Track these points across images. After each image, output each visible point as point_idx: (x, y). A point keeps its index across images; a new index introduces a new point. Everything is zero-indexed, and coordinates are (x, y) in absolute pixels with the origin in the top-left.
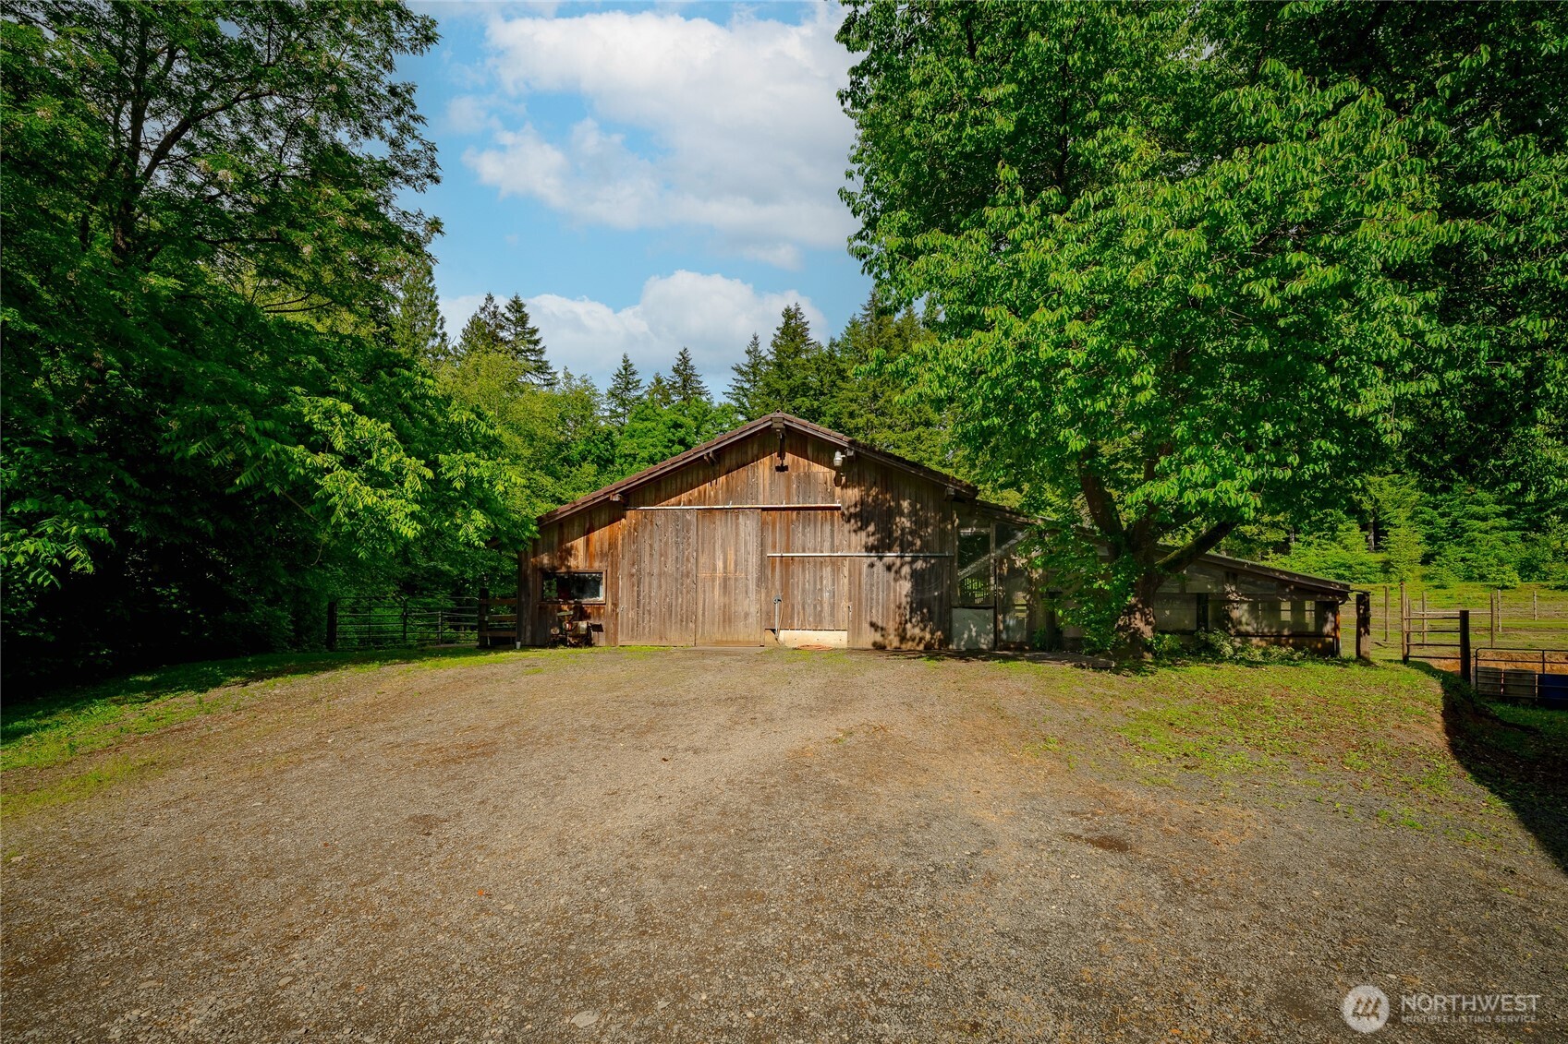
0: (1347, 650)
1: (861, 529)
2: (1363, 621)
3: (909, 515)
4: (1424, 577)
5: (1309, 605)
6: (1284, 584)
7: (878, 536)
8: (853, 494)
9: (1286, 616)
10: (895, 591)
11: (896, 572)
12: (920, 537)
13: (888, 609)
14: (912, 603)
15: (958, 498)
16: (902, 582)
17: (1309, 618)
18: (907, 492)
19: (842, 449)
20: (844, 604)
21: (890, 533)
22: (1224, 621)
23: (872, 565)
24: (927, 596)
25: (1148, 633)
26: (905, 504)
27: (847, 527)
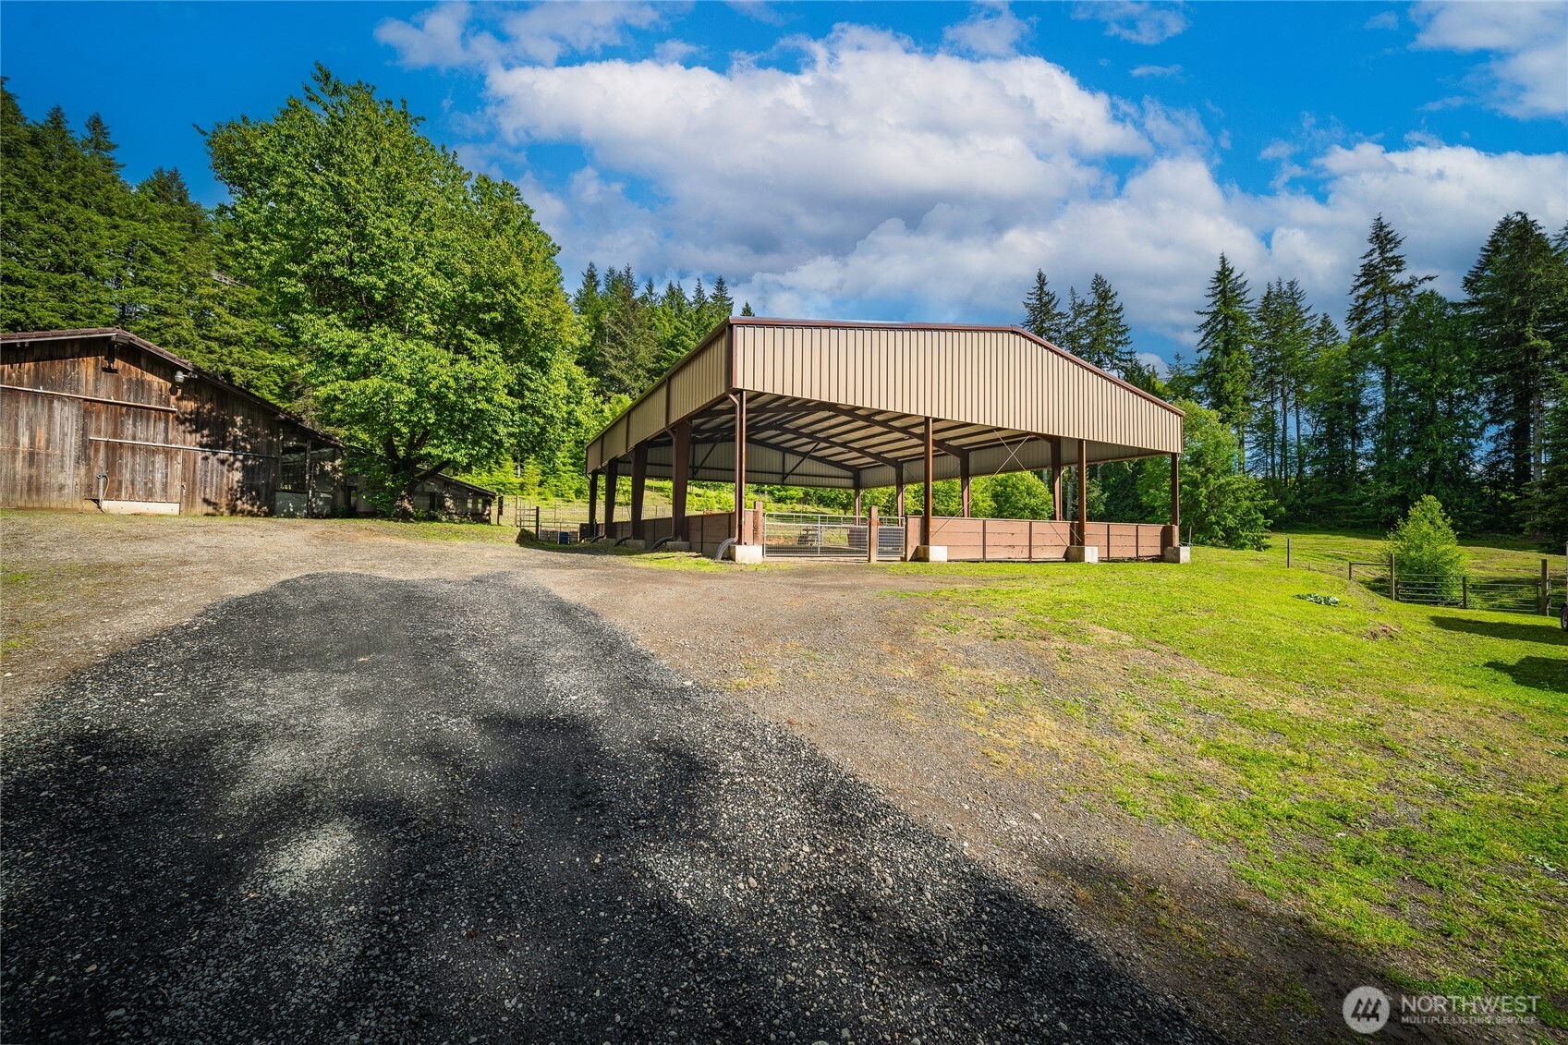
0: (494, 520)
1: (196, 431)
2: (500, 513)
3: (241, 429)
4: (539, 494)
5: (480, 501)
6: (470, 490)
7: (213, 438)
8: (190, 405)
9: (470, 506)
10: (228, 478)
11: (229, 466)
12: (251, 444)
13: (221, 489)
14: (242, 487)
15: (286, 423)
16: (234, 472)
17: (480, 506)
18: (241, 410)
19: (185, 371)
20: (178, 483)
21: (224, 438)
22: (442, 506)
23: (206, 459)
24: (255, 482)
25: (410, 508)
26: (238, 420)
27: (181, 428)
